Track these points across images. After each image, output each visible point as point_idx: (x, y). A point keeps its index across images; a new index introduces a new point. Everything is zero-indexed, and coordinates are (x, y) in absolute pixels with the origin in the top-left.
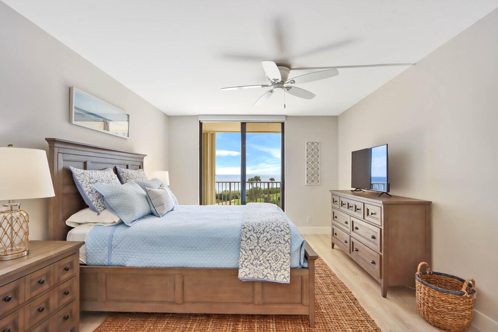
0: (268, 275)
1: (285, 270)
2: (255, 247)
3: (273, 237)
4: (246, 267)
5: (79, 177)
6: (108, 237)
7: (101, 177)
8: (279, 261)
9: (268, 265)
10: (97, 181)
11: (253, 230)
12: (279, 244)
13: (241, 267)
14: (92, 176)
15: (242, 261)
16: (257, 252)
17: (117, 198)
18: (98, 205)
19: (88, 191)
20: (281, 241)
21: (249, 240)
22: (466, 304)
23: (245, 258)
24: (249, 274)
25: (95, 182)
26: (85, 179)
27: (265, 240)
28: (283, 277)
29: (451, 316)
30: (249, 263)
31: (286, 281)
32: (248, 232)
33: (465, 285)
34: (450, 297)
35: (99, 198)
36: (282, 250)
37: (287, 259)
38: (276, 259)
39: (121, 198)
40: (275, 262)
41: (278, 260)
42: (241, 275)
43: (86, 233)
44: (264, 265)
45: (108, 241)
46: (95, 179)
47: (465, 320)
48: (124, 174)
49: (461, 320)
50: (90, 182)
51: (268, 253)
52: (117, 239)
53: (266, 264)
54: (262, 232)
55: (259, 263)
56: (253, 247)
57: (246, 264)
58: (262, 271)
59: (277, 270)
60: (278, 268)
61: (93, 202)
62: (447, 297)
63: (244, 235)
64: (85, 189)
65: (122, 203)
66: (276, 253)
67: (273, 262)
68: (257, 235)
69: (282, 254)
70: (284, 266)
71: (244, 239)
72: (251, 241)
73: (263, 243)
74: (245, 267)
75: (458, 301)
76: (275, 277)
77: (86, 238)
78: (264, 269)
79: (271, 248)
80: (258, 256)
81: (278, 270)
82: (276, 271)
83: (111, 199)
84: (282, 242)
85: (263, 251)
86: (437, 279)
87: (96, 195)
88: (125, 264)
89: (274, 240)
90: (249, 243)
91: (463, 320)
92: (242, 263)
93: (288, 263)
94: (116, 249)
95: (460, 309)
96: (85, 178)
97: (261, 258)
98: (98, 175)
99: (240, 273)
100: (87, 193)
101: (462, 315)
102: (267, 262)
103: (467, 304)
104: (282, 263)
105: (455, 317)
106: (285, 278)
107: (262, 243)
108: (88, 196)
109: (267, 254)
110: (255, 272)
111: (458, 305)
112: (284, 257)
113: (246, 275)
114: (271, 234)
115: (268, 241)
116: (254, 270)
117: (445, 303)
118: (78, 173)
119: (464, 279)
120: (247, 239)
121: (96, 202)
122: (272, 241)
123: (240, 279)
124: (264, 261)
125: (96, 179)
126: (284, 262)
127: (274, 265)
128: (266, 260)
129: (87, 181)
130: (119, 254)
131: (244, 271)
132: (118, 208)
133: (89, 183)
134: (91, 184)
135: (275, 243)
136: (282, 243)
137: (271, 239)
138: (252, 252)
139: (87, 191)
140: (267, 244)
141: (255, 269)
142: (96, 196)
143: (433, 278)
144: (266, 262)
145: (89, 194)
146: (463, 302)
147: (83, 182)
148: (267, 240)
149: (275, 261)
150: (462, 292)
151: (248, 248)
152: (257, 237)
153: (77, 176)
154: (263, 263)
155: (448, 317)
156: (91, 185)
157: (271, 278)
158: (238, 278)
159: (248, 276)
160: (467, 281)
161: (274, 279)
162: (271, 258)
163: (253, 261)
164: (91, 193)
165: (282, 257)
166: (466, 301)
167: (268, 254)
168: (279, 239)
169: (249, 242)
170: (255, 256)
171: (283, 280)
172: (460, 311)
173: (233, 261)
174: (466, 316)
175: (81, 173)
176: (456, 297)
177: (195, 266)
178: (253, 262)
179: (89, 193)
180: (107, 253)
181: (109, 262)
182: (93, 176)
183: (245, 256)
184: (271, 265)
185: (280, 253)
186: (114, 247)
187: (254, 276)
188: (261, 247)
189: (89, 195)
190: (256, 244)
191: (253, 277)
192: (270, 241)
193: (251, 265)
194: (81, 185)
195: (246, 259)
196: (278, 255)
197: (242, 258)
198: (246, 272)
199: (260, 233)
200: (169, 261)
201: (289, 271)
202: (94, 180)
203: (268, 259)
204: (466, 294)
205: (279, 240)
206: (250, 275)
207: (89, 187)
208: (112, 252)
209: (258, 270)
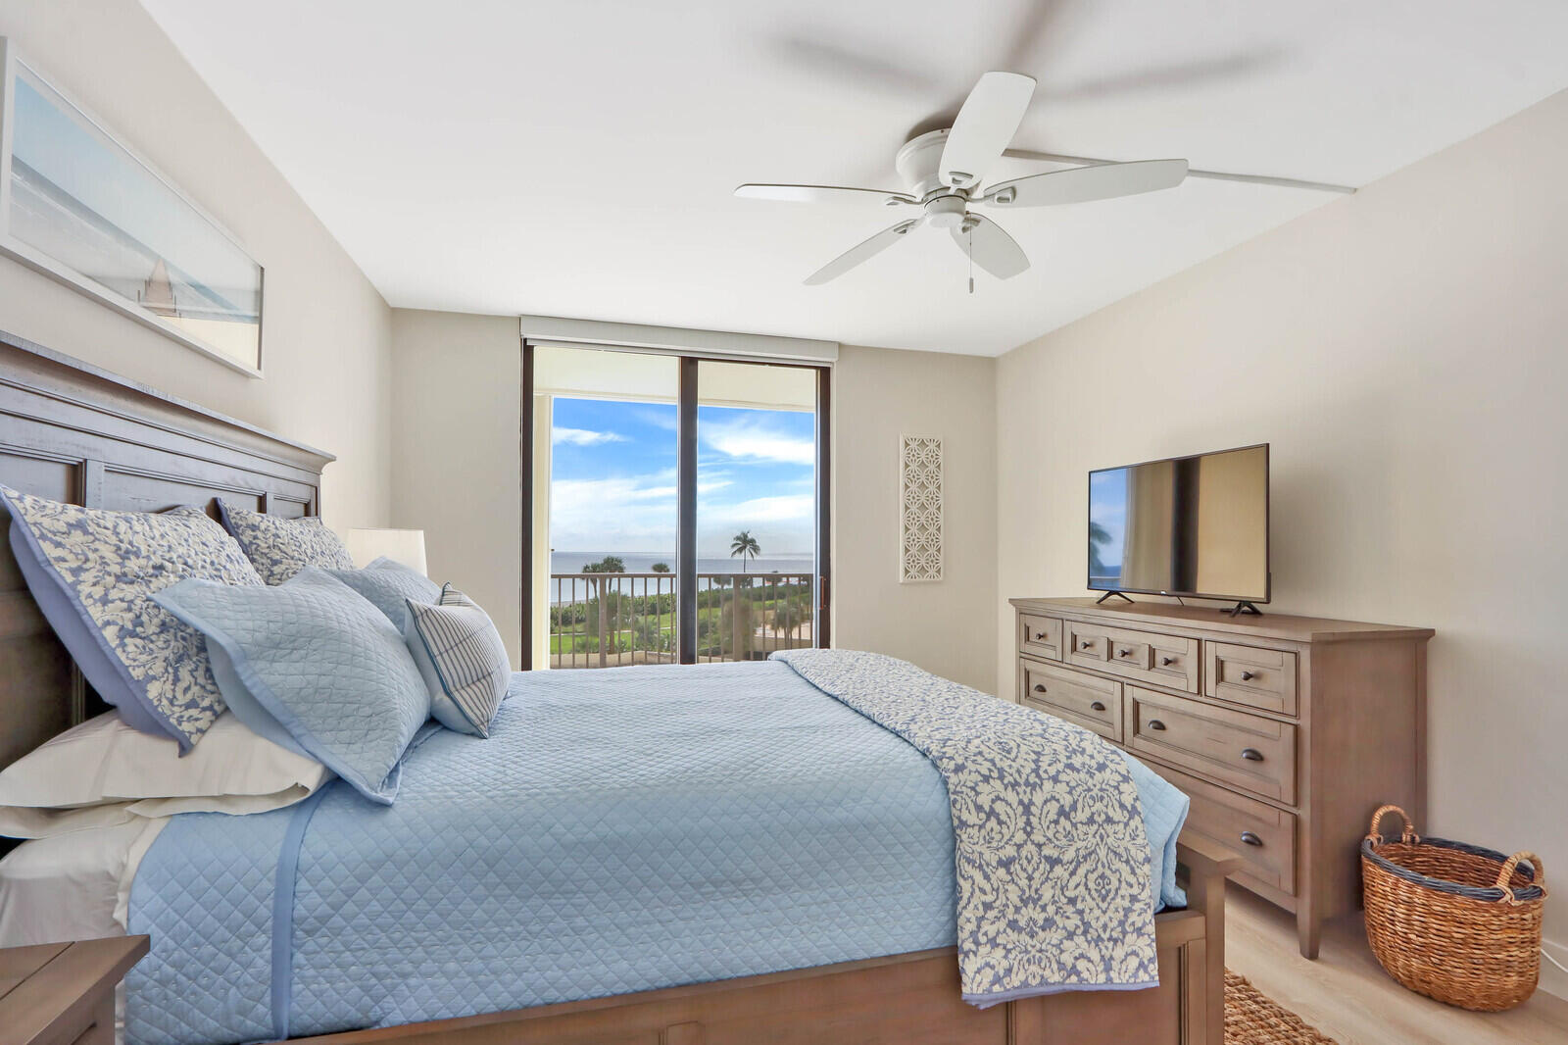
0: (1081, 965)
1: (1139, 931)
2: (1019, 847)
3: (1081, 799)
4: (993, 943)
5: (58, 545)
6: (272, 874)
7: (181, 550)
8: (1113, 899)
9: (1075, 920)
10: (161, 567)
11: (995, 774)
12: (1105, 825)
13: (974, 948)
14: (131, 543)
15: (973, 919)
16: (1030, 869)
17: (296, 655)
18: (182, 699)
19: (114, 623)
20: (1111, 813)
21: (993, 823)
22: (1509, 928)
23: (984, 904)
24: (1009, 971)
25: (151, 571)
26: (91, 555)
27: (1053, 816)
28: (1133, 962)
29: (1462, 961)
30: (1002, 924)
31: (1146, 978)
32: (982, 787)
33: (1507, 871)
34: (1461, 905)
35: (180, 659)
36: (1121, 850)
37: (1144, 886)
38: (1103, 892)
39: (318, 657)
40: (1101, 904)
41: (1111, 895)
42: (977, 983)
43: (123, 866)
44: (1061, 926)
45: (269, 902)
46: (148, 557)
47: (1509, 976)
48: (259, 534)
49: (1495, 974)
50: (125, 575)
51: (1071, 868)
52: (327, 883)
53: (1068, 918)
54: (1033, 779)
55: (1040, 918)
56: (1010, 851)
57: (992, 930)
58: (1056, 952)
59: (1109, 939)
60: (1112, 930)
61: (149, 687)
62: (1450, 903)
63: (970, 803)
64: (96, 614)
65: (325, 681)
66: (1099, 865)
67: (1093, 904)
68: (1018, 794)
69: (1125, 869)
70: (1133, 917)
71: (972, 818)
72: (1000, 823)
73: (1048, 827)
74: (989, 946)
75: (1484, 917)
76: (1108, 969)
77: (121, 897)
78: (1061, 943)
79: (1080, 844)
80: (1033, 889)
81: (1115, 935)
82: (1106, 943)
83: (261, 664)
84: (1117, 815)
85: (1054, 862)
86: (1437, 860)
87: (160, 644)
88: (375, 1013)
89: (1087, 808)
90: (993, 834)
91: (1500, 975)
92: (975, 929)
93: (1148, 901)
94: (325, 940)
95: (1492, 942)
96: (96, 550)
97: (1047, 894)
98: (162, 536)
99: (971, 975)
100: (110, 634)
101: (1496, 959)
102: (1070, 910)
103: (1513, 926)
104: (1127, 903)
105: (1474, 964)
106: (1141, 965)
107: (1045, 827)
108: (119, 652)
109: (1066, 875)
110: (1029, 961)
111: (1482, 928)
112: (1132, 880)
113: (997, 980)
114: (1068, 783)
115: (1067, 817)
116: (1027, 952)
117: (1444, 923)
118: (46, 522)
119: (1505, 854)
120: (983, 816)
121: (168, 686)
122: (1081, 816)
123: (974, 1004)
124: (1060, 904)
125: (156, 560)
126: (1134, 899)
127: (1098, 918)
128: (1065, 901)
129: (108, 569)
130: (339, 966)
131: (987, 964)
132: (302, 707)
133: (118, 578)
134: (132, 583)
135: (1091, 821)
136: (1116, 819)
137: (1074, 808)
138: (1009, 873)
139: (108, 623)
140: (1065, 829)
141: (1030, 948)
142: (164, 649)
143: (1424, 856)
144: (1066, 908)
145: (122, 638)
146: (1501, 921)
147: (83, 576)
148: (1062, 812)
149: (1099, 900)
150: (1497, 889)
151: (991, 857)
152: (1021, 802)
153: (43, 537)
154: (1056, 914)
155: (1453, 963)
156: (130, 592)
157: (1094, 978)
158: (964, 997)
159: (1006, 980)
160: (1513, 859)
161: (1102, 978)
162: (1082, 888)
163: (1017, 910)
164: (133, 635)
165: (1122, 879)
166: (1512, 919)
167: (1072, 874)
168: (1105, 802)
169: (992, 830)
170: (1024, 891)
171: (1135, 975)
172: (1492, 947)
173: (921, 921)
174: (1510, 964)
175: (69, 525)
176: (1476, 904)
177: (752, 968)
178: (1016, 916)
179: (124, 633)
180: (268, 969)
181: (276, 1017)
182: (138, 541)
183: (985, 893)
184: (1086, 917)
185: (1117, 865)
186: (307, 932)
187: (1027, 978)
188: (1039, 846)
189: (123, 645)
190: (1020, 837)
191: (1025, 984)
192: (1073, 814)
193: (1008, 930)
194: (70, 593)
195: (988, 906)
196: (1108, 873)
197: (972, 905)
198: (996, 963)
199: (1027, 783)
200: (625, 964)
201: (1153, 936)
202: (143, 562)
203: (1070, 894)
204: (1507, 898)
205: (1105, 809)
206: (1013, 975)
207: (122, 600)
208: (299, 958)
209: (1041, 951)
